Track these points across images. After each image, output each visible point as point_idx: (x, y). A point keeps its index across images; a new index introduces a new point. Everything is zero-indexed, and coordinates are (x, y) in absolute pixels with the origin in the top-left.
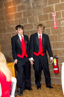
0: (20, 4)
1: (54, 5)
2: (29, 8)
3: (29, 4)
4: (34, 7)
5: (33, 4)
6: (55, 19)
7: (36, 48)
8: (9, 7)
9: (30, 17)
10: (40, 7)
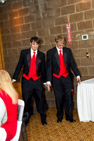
0: (28, 15)
1: (68, 15)
2: (39, 19)
3: (39, 15)
4: (44, 18)
5: (43, 14)
6: (69, 31)
7: (55, 68)
8: (15, 18)
9: (40, 29)
10: (51, 17)
